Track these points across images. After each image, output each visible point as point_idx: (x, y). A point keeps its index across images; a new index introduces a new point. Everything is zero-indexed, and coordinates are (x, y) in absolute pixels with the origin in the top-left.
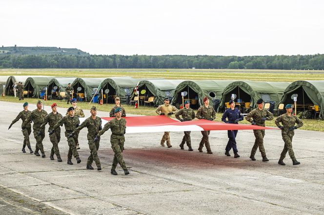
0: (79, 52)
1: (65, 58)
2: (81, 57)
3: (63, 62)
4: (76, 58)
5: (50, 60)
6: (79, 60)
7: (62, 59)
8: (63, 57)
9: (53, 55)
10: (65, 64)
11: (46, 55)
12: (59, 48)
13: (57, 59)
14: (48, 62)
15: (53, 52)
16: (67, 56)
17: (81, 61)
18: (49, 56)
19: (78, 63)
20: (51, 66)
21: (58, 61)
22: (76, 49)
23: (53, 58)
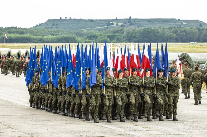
0: (201, 24)
1: (185, 31)
2: (203, 30)
3: (182, 35)
4: (197, 30)
5: (168, 33)
6: (201, 33)
7: (182, 32)
8: (183, 29)
9: (172, 28)
10: (185, 37)
11: (164, 28)
12: (179, 20)
13: (175, 32)
14: (166, 35)
15: (172, 25)
16: (188, 28)
17: (203, 34)
18: (167, 28)
19: (199, 37)
20: (169, 40)
21: (176, 35)
22: (197, 21)
23: (172, 31)
